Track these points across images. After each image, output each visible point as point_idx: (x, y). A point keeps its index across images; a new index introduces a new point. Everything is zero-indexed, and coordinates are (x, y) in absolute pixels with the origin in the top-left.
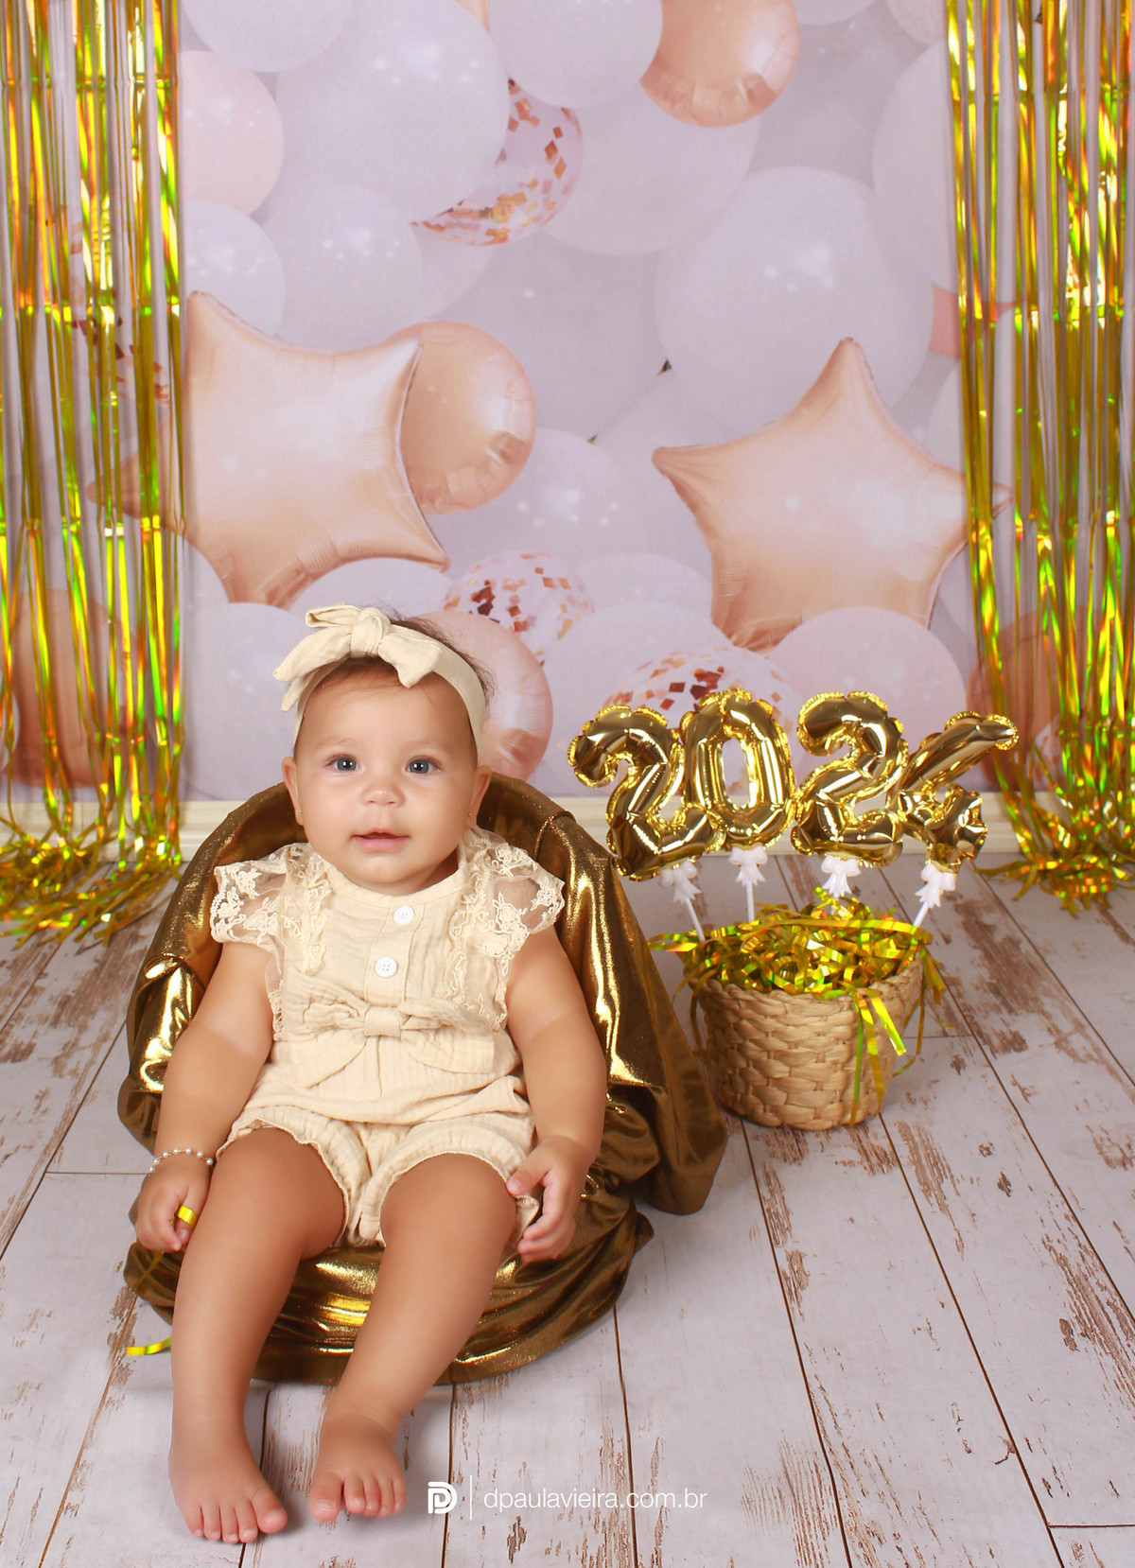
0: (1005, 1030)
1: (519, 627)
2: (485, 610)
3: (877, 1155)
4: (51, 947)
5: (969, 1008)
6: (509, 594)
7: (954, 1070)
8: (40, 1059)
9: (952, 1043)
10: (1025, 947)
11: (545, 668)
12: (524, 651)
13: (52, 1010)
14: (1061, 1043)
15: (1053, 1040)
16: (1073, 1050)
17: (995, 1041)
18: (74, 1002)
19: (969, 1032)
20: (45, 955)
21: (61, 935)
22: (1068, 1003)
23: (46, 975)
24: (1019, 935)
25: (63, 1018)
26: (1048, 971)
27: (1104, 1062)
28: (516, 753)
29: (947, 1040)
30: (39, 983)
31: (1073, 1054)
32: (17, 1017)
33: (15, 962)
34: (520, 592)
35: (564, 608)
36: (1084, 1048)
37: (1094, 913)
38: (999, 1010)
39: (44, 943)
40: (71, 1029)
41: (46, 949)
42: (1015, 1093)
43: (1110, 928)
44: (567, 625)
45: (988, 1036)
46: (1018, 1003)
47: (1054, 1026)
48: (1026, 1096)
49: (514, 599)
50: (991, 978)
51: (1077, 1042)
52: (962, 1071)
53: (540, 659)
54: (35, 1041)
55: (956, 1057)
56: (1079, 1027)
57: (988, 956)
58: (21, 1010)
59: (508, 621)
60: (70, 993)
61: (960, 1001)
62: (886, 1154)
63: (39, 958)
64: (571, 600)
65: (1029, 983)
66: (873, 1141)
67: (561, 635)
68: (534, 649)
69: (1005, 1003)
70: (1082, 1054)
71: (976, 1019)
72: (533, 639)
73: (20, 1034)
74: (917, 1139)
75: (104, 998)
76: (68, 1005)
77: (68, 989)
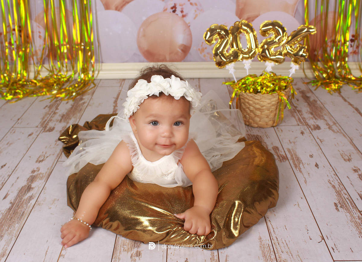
0: (315, 124)
1: (183, 16)
2: (174, 11)
3: (282, 157)
4: (59, 102)
5: (305, 118)
6: (181, 7)
7: (301, 134)
8: (56, 131)
9: (300, 127)
10: (318, 102)
11: (190, 27)
12: (185, 23)
13: (60, 118)
14: (330, 128)
15: (328, 127)
16: (333, 130)
17: (312, 127)
18: (65, 116)
19: (305, 124)
20: (58, 104)
21: (62, 99)
22: (331, 117)
23: (58, 109)
24: (317, 99)
25: (63, 120)
26: (325, 109)
27: (342, 133)
28: (182, 50)
29: (299, 126)
30: (56, 111)
31: (333, 131)
32: (50, 120)
33: (50, 106)
34: (184, 7)
35: (196, 11)
36: (336, 129)
37: (337, 94)
38: (312, 119)
39: (58, 100)
40: (64, 123)
41: (58, 102)
42: (318, 141)
43: (341, 98)
44: (196, 16)
45: (310, 126)
46: (318, 117)
47: (328, 123)
48: (321, 142)
49: (182, 9)
50: (310, 110)
51: (334, 127)
52: (304, 135)
53: (189, 25)
54: (55, 126)
55: (302, 131)
56: (334, 124)
57: (309, 104)
58: (51, 118)
59: (180, 14)
60: (65, 114)
61: (302, 116)
62: (284, 157)
63: (56, 105)
64: (197, 9)
65: (320, 111)
66: (281, 153)
67: (195, 18)
68: (187, 22)
69: (314, 117)
70: (336, 131)
71: (307, 121)
72: (188, 20)
73: (51, 125)
74: (292, 153)
75: (74, 115)
76: (64, 117)
77: (64, 113)
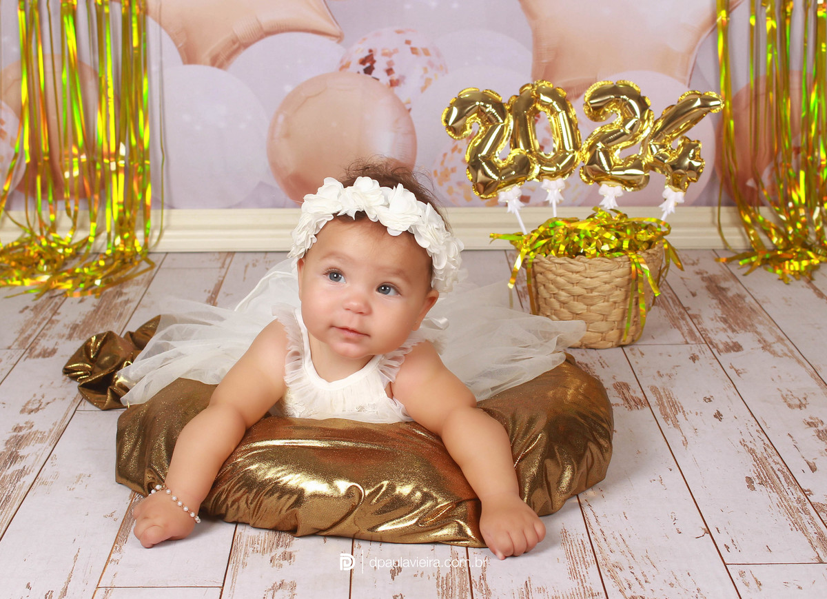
0: (729, 341)
1: (393, 84)
2: (369, 71)
3: (634, 400)
5: (705, 330)
6: (387, 59)
7: (691, 362)
8: (60, 356)
9: (691, 347)
10: (748, 299)
11: (412, 114)
12: (397, 101)
13: (66, 331)
14: (766, 346)
15: (761, 345)
16: (774, 351)
17: (721, 346)
18: (82, 327)
19: (704, 342)
22: (775, 328)
23: (59, 313)
24: (745, 293)
25: (75, 335)
26: (763, 312)
27: (794, 357)
29: (688, 346)
30: (55, 318)
31: (774, 353)
32: (42, 336)
33: (36, 307)
34: (394, 58)
35: (425, 70)
36: (782, 350)
37: (803, 284)
38: (725, 330)
41: (57, 300)
42: (732, 373)
43: (811, 291)
44: (428, 82)
45: (717, 344)
46: (740, 327)
47: (762, 339)
48: (740, 375)
49: (390, 63)
50: (722, 314)
51: (778, 347)
52: (697, 362)
53: (408, 107)
54: (56, 347)
55: (694, 355)
57: (721, 303)
58: (44, 331)
59: (385, 79)
60: (79, 323)
61: (699, 327)
62: (640, 401)
64: (431, 64)
65: (749, 317)
66: (632, 394)
67: (423, 89)
68: (404, 100)
69: (730, 327)
70: (780, 353)
71: (709, 335)
72: (403, 92)
73: (47, 344)
74: (662, 394)
76: (77, 329)
77: (76, 321)
